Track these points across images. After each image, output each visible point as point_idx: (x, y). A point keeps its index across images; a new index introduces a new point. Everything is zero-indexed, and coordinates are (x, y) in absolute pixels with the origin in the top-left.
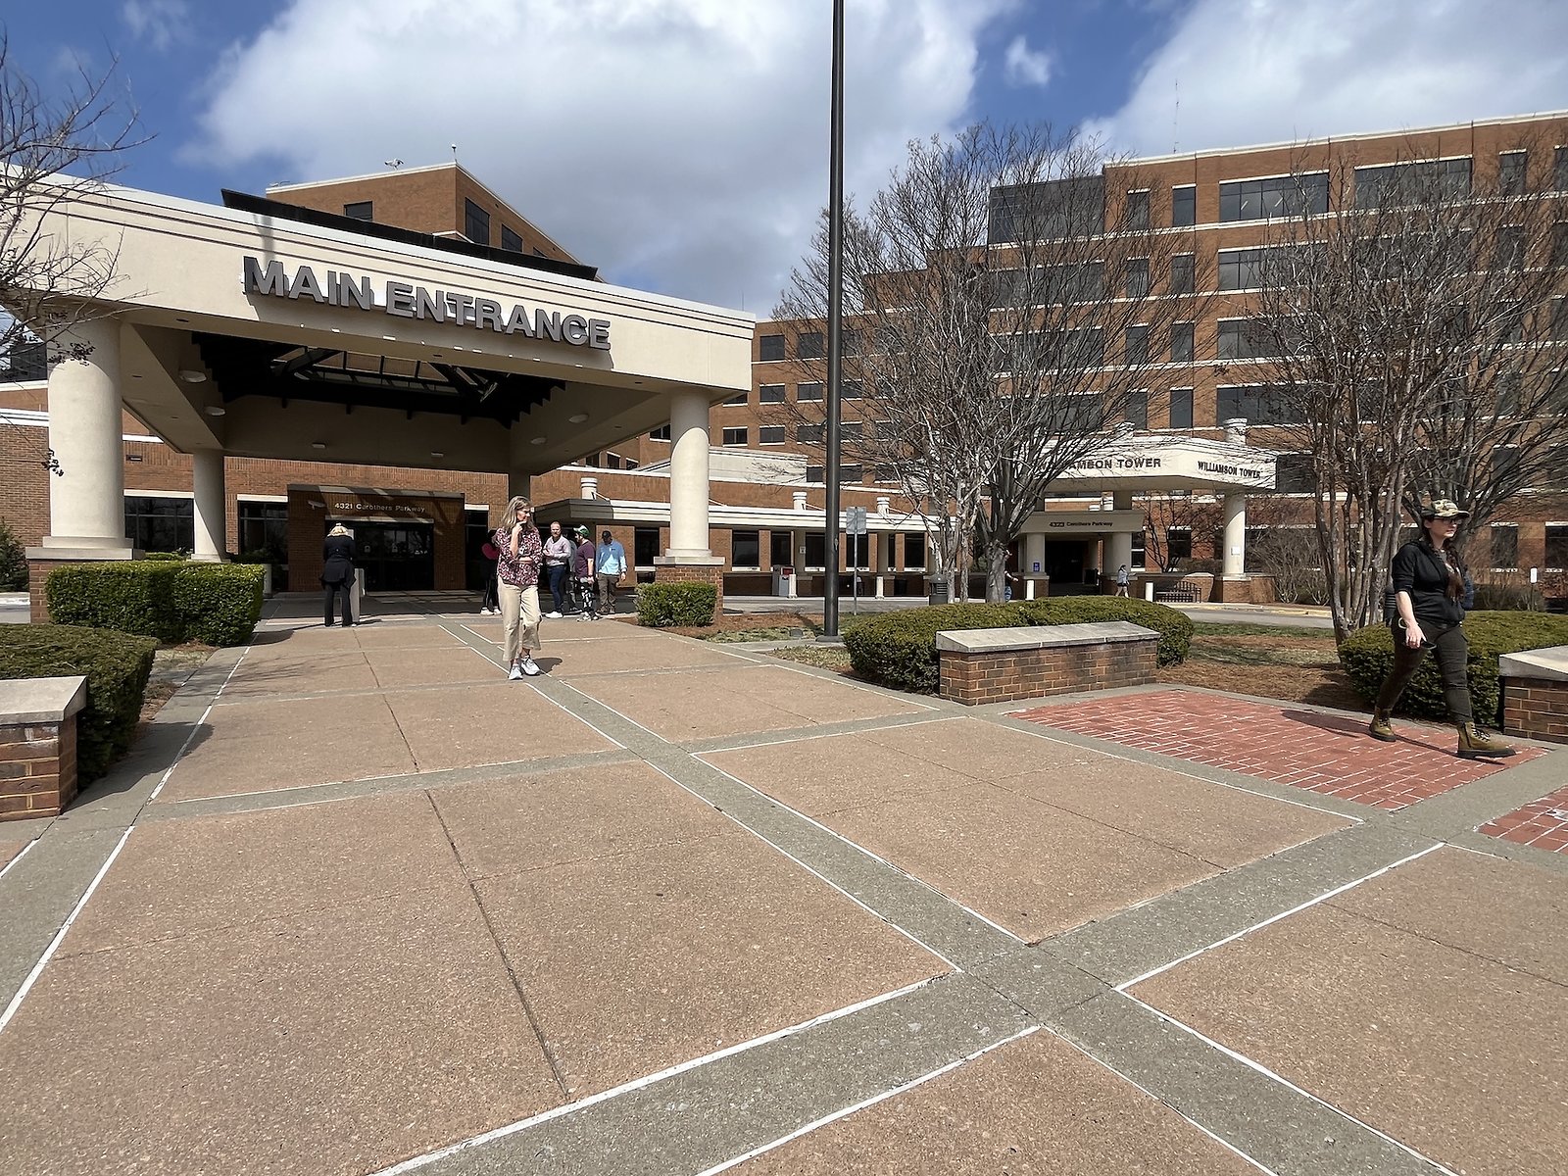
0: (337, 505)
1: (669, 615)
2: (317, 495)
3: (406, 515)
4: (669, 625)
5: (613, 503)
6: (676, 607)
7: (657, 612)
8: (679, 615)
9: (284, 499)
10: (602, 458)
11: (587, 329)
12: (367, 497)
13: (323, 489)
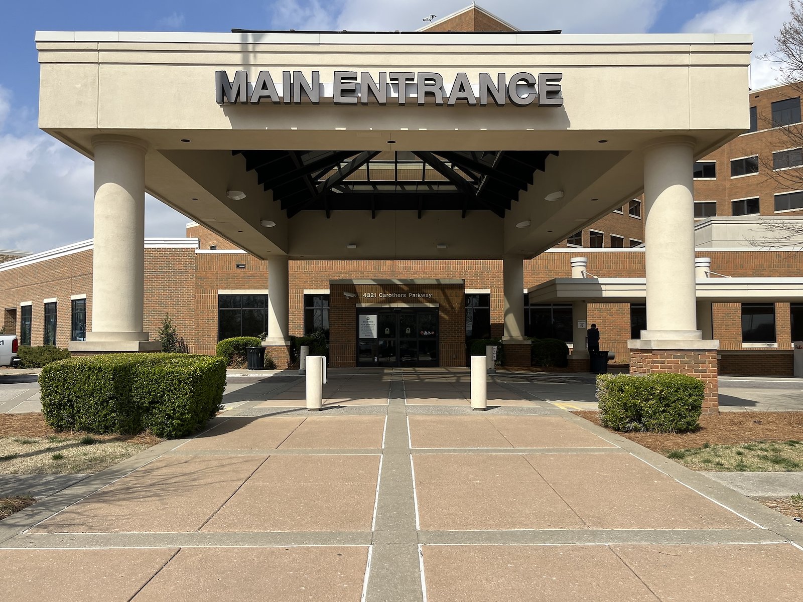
0: (365, 295)
1: (638, 417)
2: (350, 287)
3: (416, 300)
4: (636, 430)
5: (601, 280)
6: (647, 407)
7: (621, 413)
8: (651, 417)
9: (327, 292)
10: (585, 237)
11: (536, 86)
12: (387, 286)
13: (355, 282)
